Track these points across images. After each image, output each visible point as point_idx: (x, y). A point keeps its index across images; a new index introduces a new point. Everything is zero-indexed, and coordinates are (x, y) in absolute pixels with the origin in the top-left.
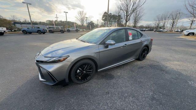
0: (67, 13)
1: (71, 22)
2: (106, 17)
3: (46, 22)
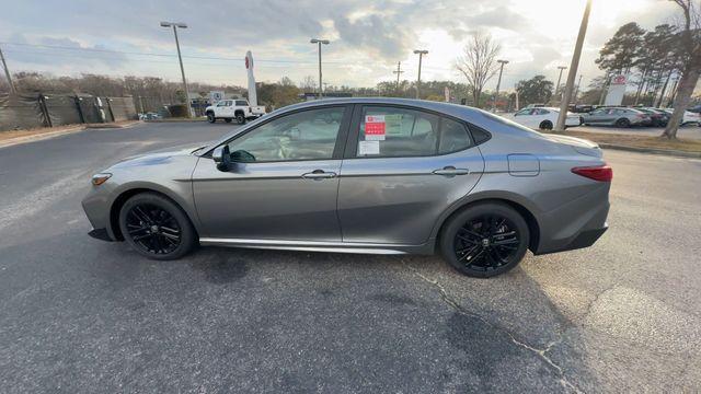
0: (426, 52)
1: (452, 84)
2: (625, 48)
3: (375, 89)
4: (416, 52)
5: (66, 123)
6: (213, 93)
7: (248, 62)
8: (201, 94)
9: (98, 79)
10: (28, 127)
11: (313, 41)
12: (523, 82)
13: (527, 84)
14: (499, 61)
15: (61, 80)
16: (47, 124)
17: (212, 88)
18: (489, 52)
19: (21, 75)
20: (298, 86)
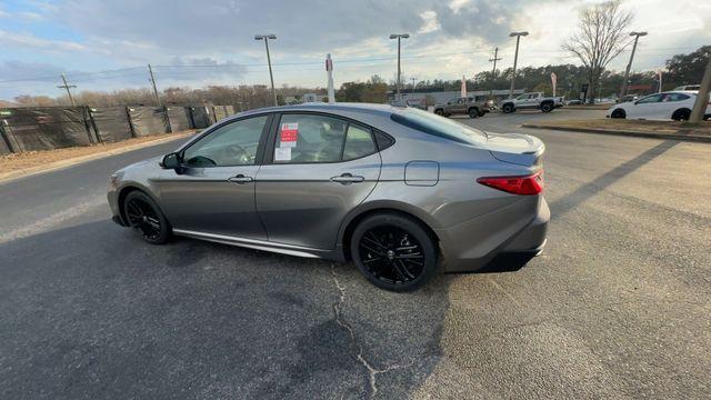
0: (524, 34)
4: (513, 35)
5: (181, 129)
6: (306, 96)
7: (329, 65)
8: (296, 97)
9: (219, 89)
10: (156, 134)
11: (392, 37)
12: (678, 57)
13: (686, 59)
14: (632, 34)
15: (195, 91)
16: (169, 131)
17: (307, 91)
18: (615, 23)
19: (170, 91)
20: (388, 83)
